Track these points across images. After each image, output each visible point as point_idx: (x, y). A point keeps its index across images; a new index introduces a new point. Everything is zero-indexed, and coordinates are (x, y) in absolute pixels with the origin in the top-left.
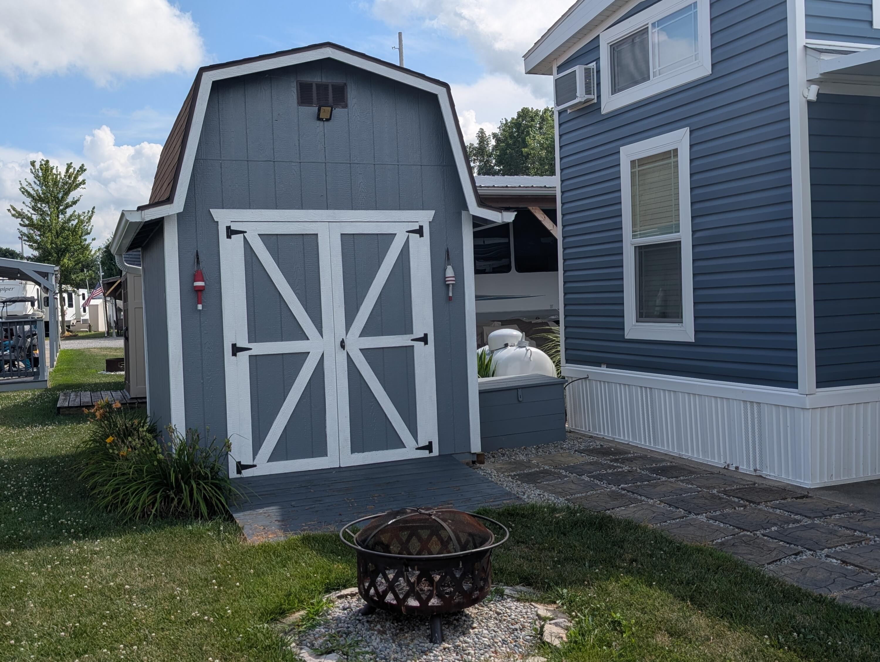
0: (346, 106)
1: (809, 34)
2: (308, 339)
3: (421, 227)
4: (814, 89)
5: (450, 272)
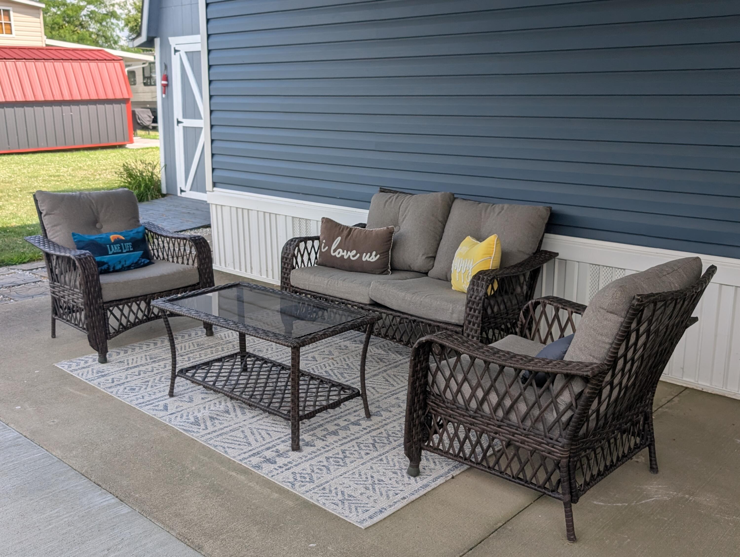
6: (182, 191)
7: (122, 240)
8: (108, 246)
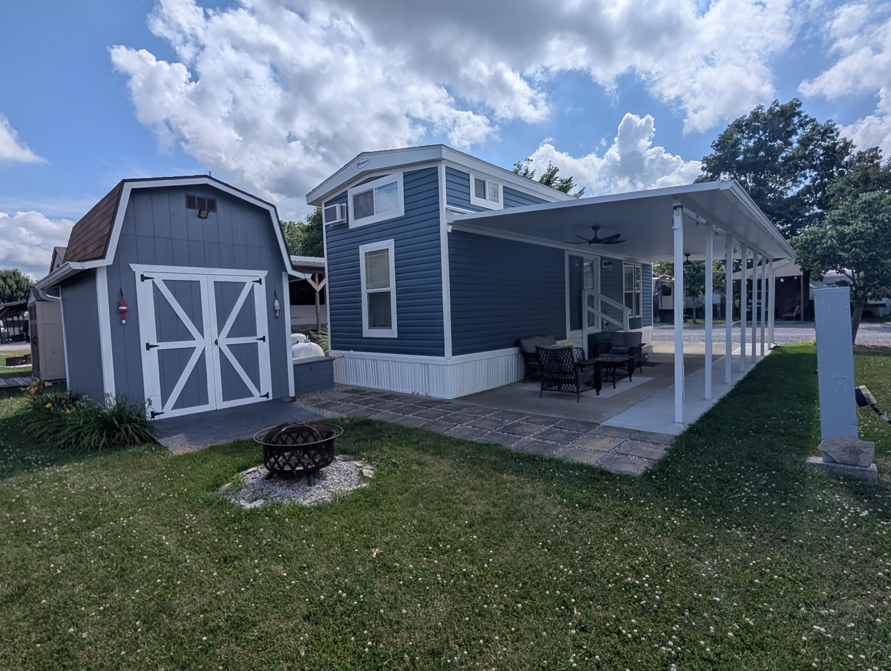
0: (215, 211)
1: (448, 203)
2: (195, 340)
3: (260, 279)
4: (450, 227)
5: (277, 303)
6: (153, 414)
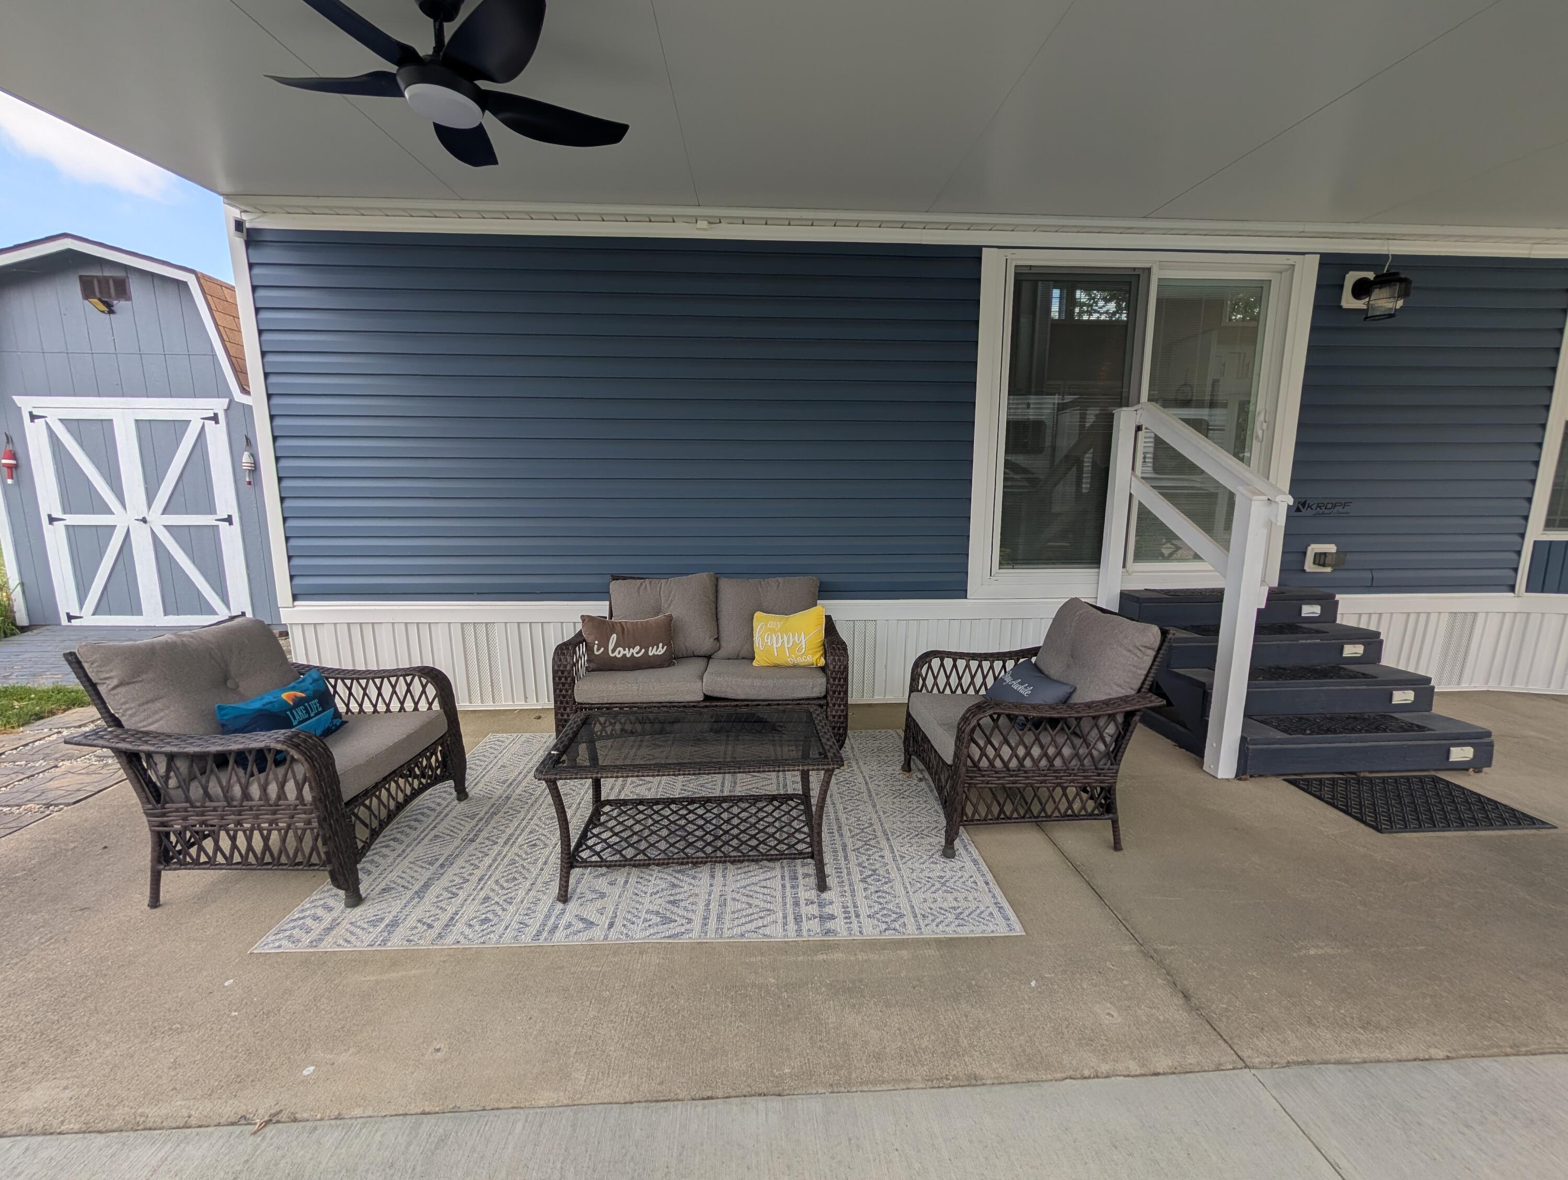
0: (129, 298)
2: (113, 513)
3: (216, 415)
5: (247, 458)
6: (70, 618)
7: (302, 698)
8: (288, 713)
